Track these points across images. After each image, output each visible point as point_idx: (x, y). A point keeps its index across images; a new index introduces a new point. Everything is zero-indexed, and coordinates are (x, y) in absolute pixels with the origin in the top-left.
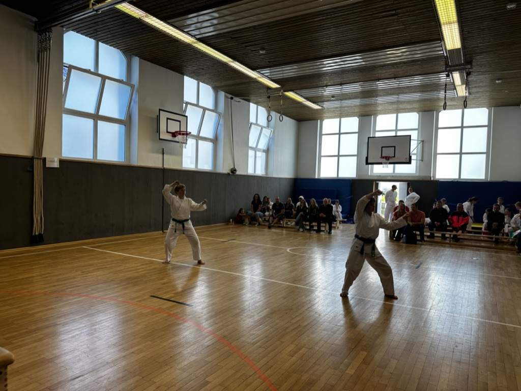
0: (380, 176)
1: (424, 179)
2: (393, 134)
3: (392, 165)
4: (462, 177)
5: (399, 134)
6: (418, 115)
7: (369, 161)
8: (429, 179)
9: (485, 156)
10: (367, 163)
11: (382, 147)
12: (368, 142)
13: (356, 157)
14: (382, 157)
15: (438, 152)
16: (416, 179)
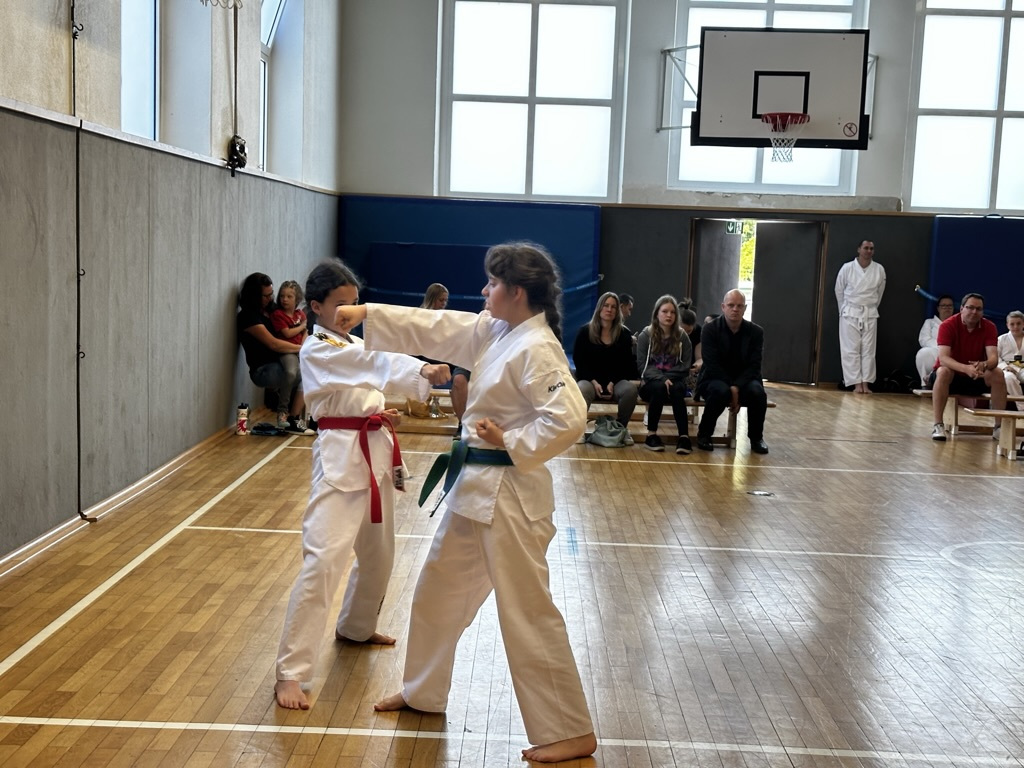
0: (709, 193)
1: (877, 210)
3: (753, 151)
4: (999, 206)
7: (702, 133)
8: (892, 210)
10: (697, 140)
11: (758, 74)
12: (702, 47)
13: (608, 110)
14: (755, 116)
15: (923, 104)
16: (845, 208)
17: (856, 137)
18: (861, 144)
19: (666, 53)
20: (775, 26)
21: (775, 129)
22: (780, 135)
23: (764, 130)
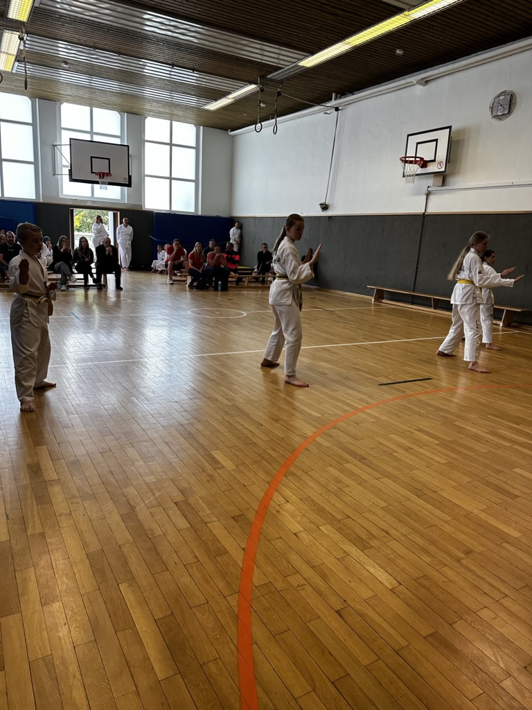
0: (75, 199)
1: (135, 209)
2: (87, 137)
3: (90, 185)
4: (172, 209)
5: (96, 138)
6: (119, 116)
7: (73, 178)
8: (139, 209)
9: (193, 184)
10: (72, 180)
11: (92, 157)
12: (70, 145)
13: (33, 166)
14: (92, 172)
15: (146, 173)
16: (124, 207)
17: (127, 183)
18: (129, 185)
19: (54, 146)
20: (94, 140)
21: (100, 177)
22: (103, 180)
23: (96, 178)
